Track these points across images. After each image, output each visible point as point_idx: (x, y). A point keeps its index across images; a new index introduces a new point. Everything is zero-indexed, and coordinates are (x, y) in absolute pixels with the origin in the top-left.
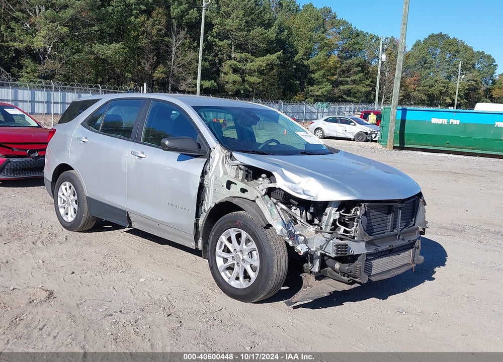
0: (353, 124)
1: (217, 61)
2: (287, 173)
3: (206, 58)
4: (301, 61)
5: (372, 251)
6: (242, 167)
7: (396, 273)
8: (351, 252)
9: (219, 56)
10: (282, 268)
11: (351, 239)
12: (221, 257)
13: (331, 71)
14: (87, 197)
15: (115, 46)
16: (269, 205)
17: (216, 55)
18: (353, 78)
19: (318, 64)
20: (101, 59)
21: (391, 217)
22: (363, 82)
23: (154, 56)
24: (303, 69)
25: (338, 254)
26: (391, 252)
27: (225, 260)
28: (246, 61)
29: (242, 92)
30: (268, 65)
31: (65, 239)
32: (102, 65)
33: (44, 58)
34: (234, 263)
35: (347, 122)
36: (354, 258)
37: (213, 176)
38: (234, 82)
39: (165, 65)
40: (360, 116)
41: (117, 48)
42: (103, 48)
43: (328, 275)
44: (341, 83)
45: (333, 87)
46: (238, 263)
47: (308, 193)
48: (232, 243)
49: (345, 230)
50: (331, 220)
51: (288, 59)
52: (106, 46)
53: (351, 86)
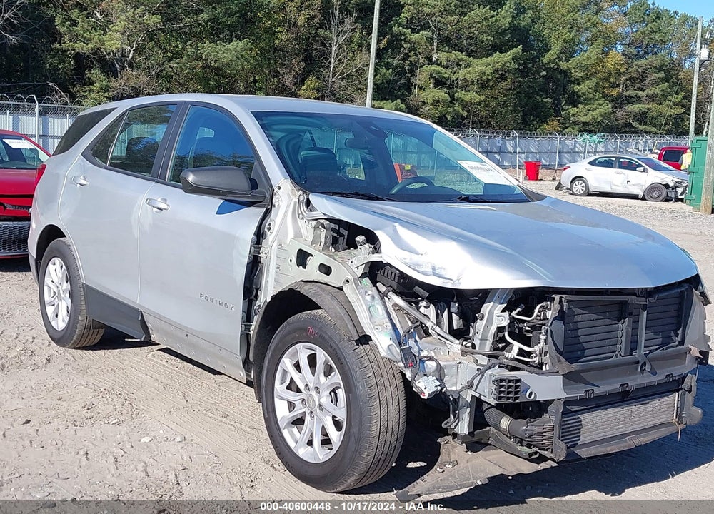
0: (642, 169)
1: (407, 68)
2: (403, 232)
3: (388, 62)
4: (557, 64)
5: (579, 393)
6: (326, 222)
7: (636, 441)
8: (530, 396)
9: (412, 59)
10: (390, 425)
11: (535, 370)
12: (283, 399)
13: (611, 79)
14: (83, 284)
15: (238, 45)
16: (368, 298)
17: (407, 57)
18: (650, 91)
19: (585, 68)
20: (215, 68)
21: (625, 325)
22: (669, 98)
23: (300, 62)
24: (559, 76)
25: (500, 398)
26: (624, 397)
27: (291, 406)
28: (459, 65)
29: (449, 118)
30: (496, 71)
31: (45, 361)
32: (216, 77)
33: (123, 68)
34: (305, 413)
35: (631, 166)
36: (540, 408)
37: (276, 243)
38: (436, 103)
39: (319, 75)
40: (657, 156)
41: (239, 48)
42: (217, 50)
43: (492, 441)
44: (629, 100)
45: (614, 107)
46: (312, 413)
47: (442, 273)
48: (300, 372)
49: (520, 349)
50: (493, 329)
51: (533, 60)
52: (221, 46)
53: (647, 106)
